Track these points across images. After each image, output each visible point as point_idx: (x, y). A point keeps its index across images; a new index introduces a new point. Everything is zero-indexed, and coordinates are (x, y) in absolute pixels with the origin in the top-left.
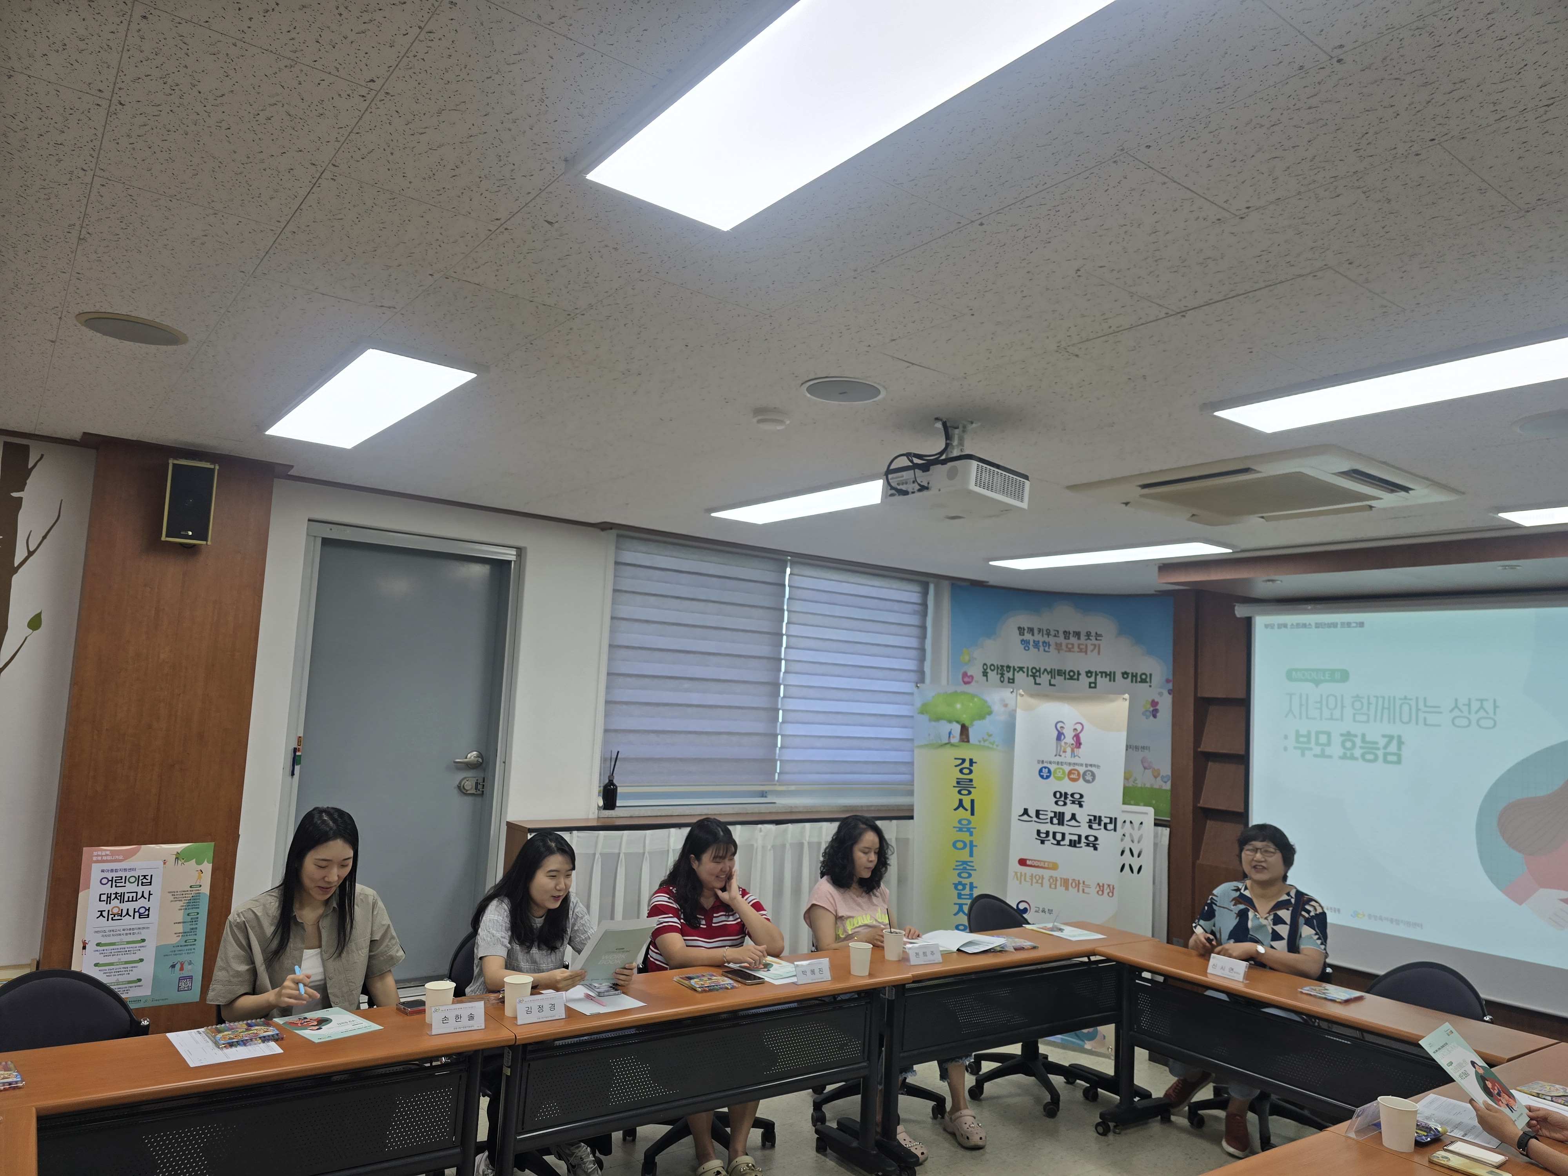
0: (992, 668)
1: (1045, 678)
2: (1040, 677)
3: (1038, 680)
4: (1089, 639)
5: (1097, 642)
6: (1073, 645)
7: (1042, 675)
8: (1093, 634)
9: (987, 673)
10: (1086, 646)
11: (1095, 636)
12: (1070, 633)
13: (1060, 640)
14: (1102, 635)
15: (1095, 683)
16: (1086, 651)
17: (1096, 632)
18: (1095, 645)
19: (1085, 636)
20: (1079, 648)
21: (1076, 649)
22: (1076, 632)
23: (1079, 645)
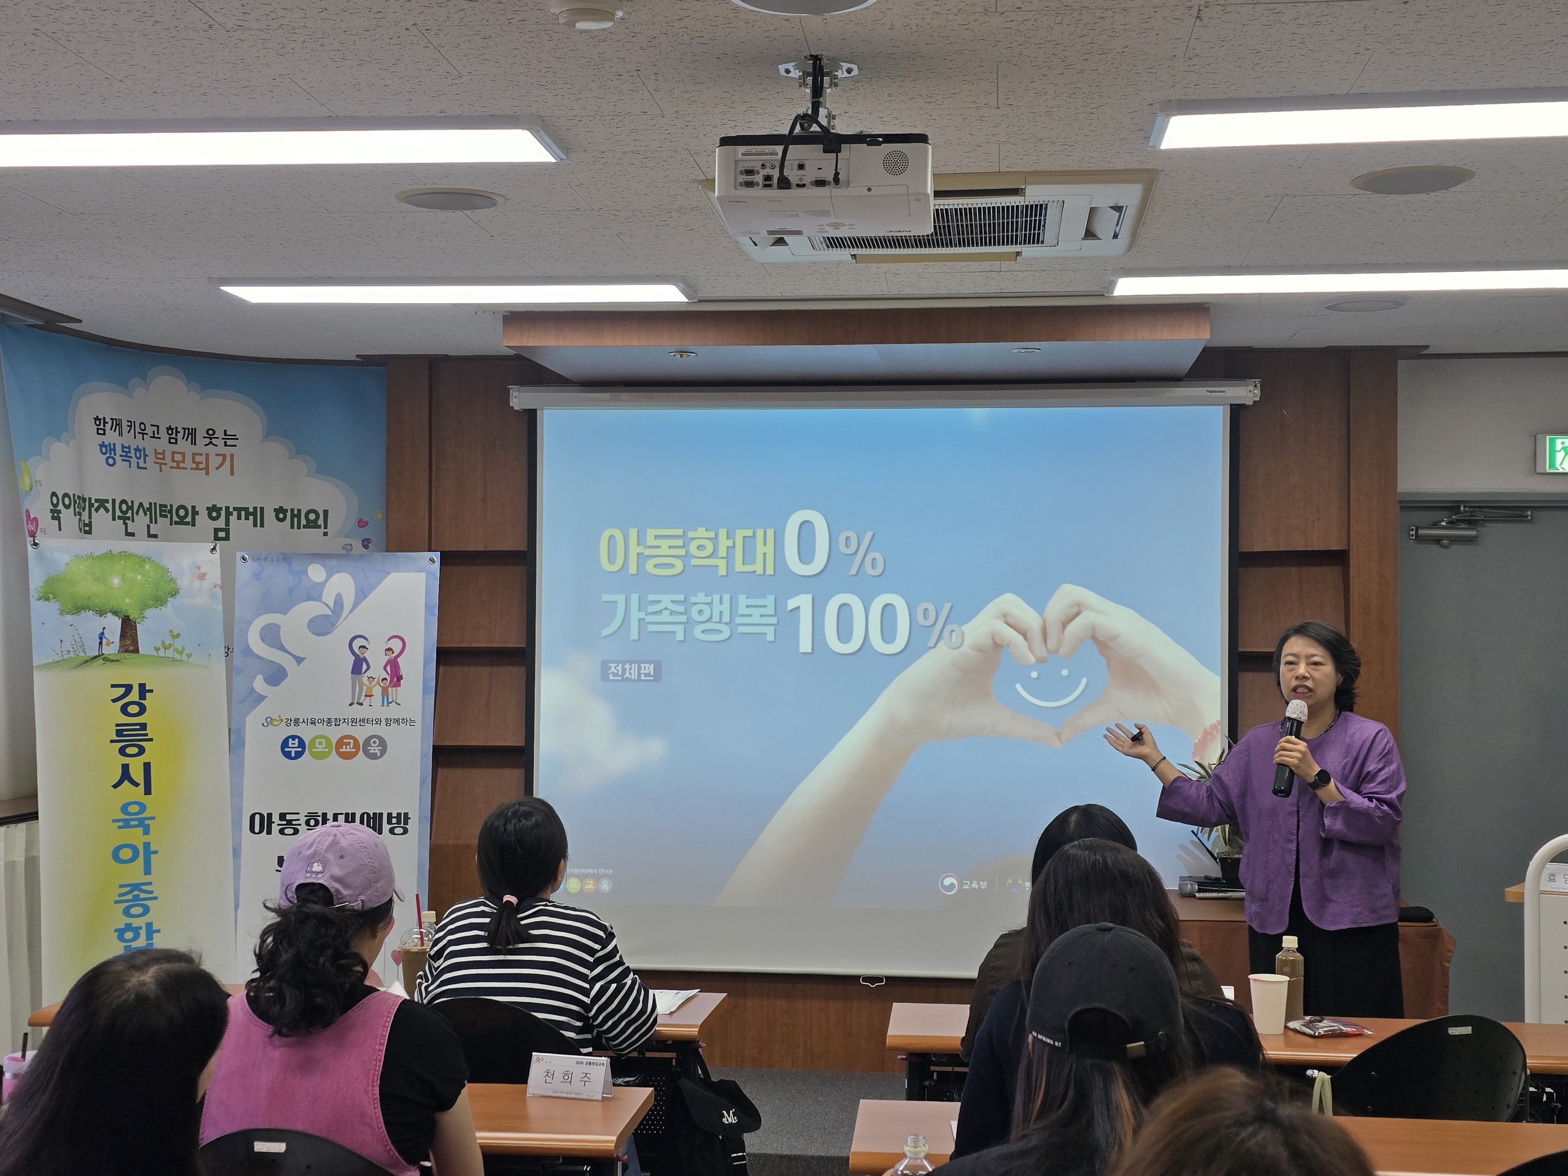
0: (67, 501)
1: (141, 521)
4: (211, 443)
5: (228, 451)
6: (183, 454)
7: (135, 515)
8: (220, 434)
9: (59, 511)
10: (207, 454)
11: (223, 439)
12: (177, 432)
13: (163, 443)
14: (235, 435)
15: (227, 531)
16: (207, 469)
17: (225, 431)
18: (224, 456)
19: (204, 437)
20: (194, 462)
21: (189, 463)
22: (188, 429)
23: (194, 455)
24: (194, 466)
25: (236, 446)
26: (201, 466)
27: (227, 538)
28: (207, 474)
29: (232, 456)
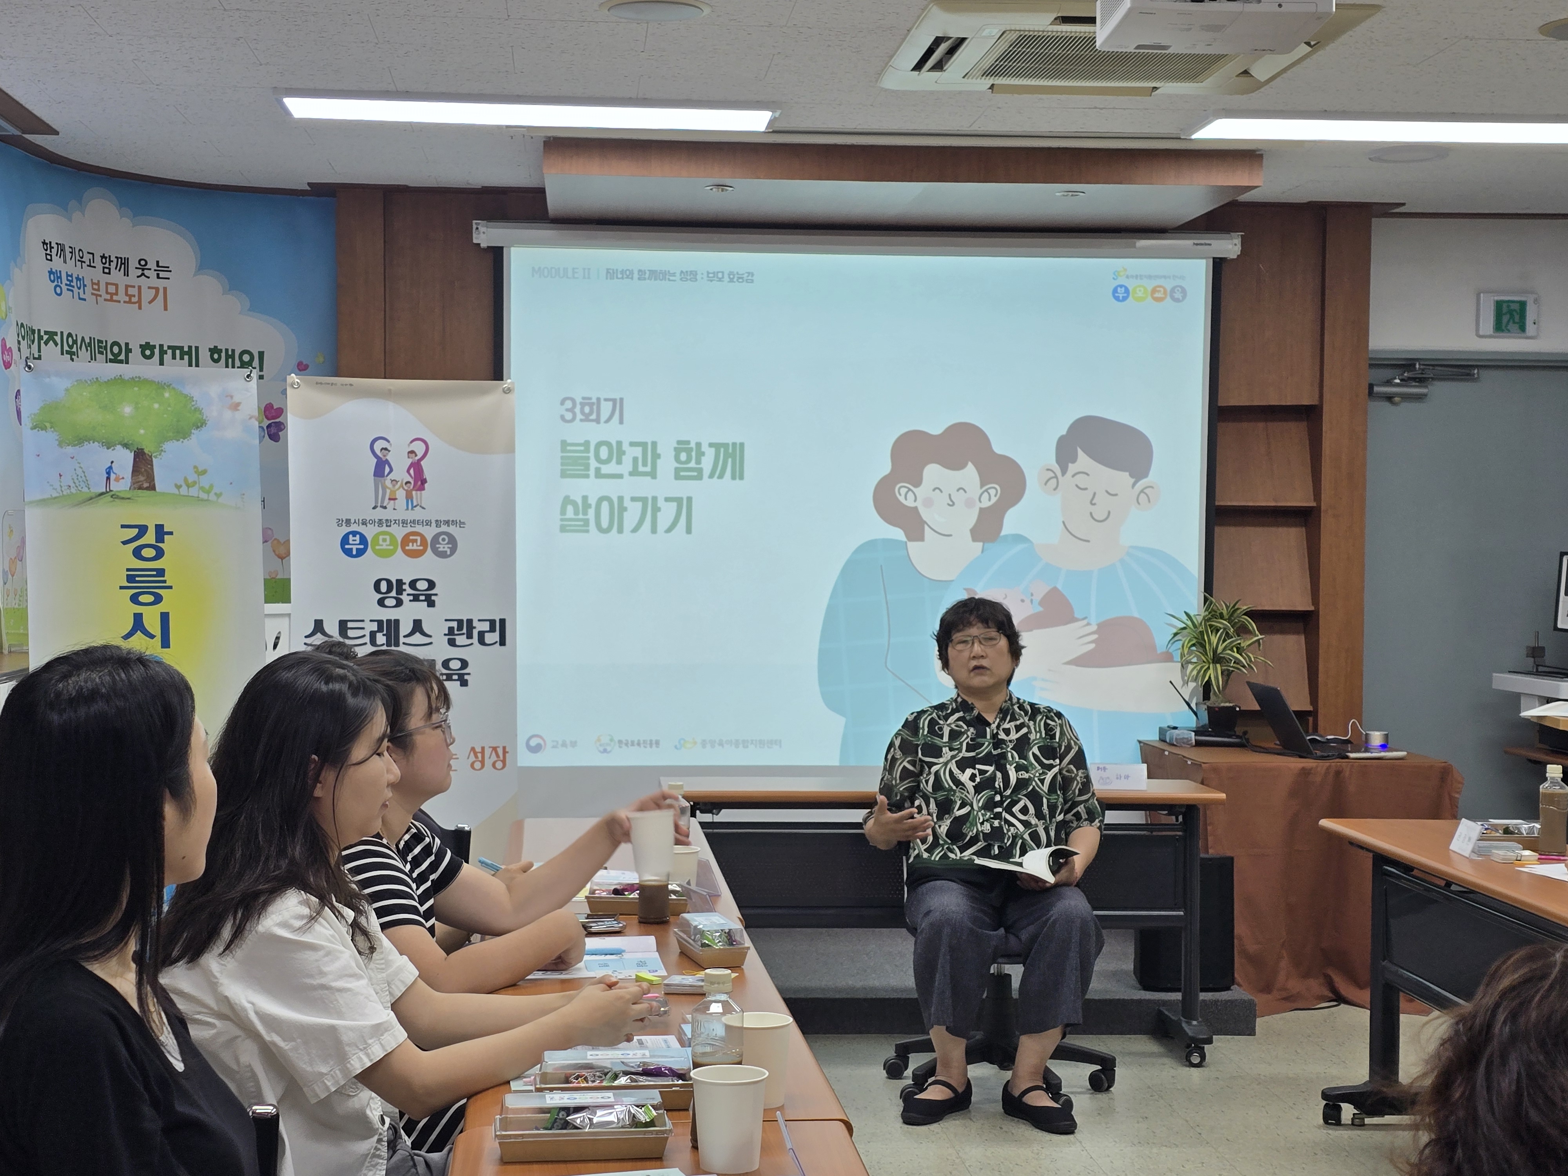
4: (143, 274)
5: (161, 284)
6: (116, 285)
10: (140, 287)
11: (155, 270)
12: (110, 261)
13: (97, 273)
16: (139, 302)
17: (158, 262)
19: (136, 268)
20: (127, 294)
21: (122, 296)
23: (127, 287)
24: (127, 299)
25: (169, 279)
26: (134, 299)
28: (140, 308)
29: (165, 289)
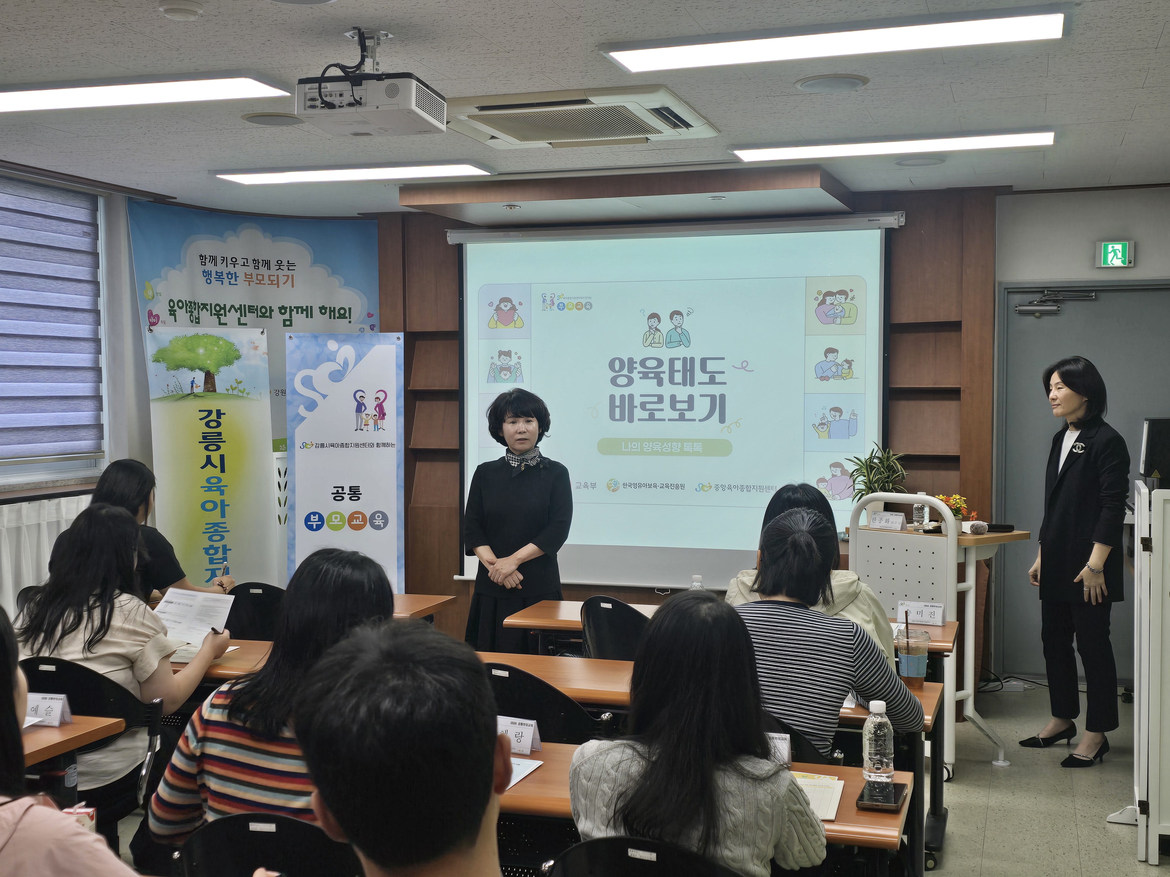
0: (180, 304)
1: (233, 316)
2: (225, 316)
3: (223, 319)
4: (280, 268)
5: (290, 273)
6: (263, 275)
7: (227, 312)
8: (285, 263)
9: (175, 311)
10: (278, 276)
11: (287, 266)
12: (259, 262)
13: (250, 269)
14: (294, 264)
15: (290, 321)
16: (278, 284)
17: (288, 261)
18: (288, 276)
19: (275, 265)
20: (269, 280)
21: (266, 281)
22: (265, 261)
23: (269, 276)
24: (270, 282)
25: (294, 270)
26: (274, 282)
27: (291, 325)
28: (278, 287)
29: (293, 275)
